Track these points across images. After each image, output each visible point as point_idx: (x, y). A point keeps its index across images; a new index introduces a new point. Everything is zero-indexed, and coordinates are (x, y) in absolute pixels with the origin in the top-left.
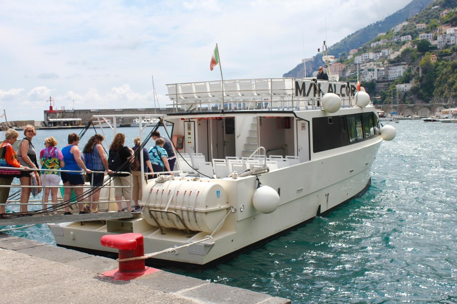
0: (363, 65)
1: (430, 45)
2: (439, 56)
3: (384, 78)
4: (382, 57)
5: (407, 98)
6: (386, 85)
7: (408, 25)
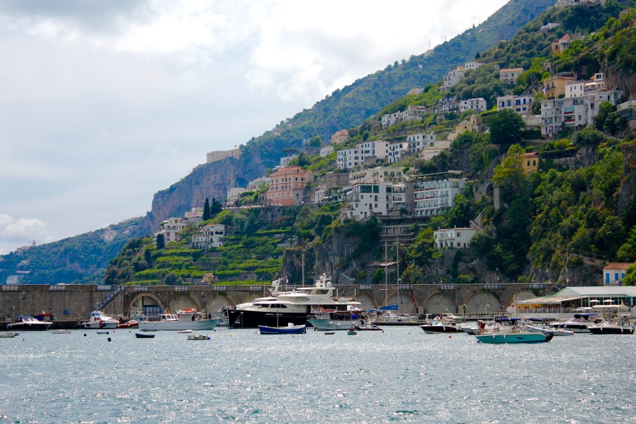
0: (357, 173)
1: (523, 125)
2: (545, 156)
3: (403, 211)
4: (408, 153)
5: (462, 266)
6: (408, 231)
7: (478, 72)
